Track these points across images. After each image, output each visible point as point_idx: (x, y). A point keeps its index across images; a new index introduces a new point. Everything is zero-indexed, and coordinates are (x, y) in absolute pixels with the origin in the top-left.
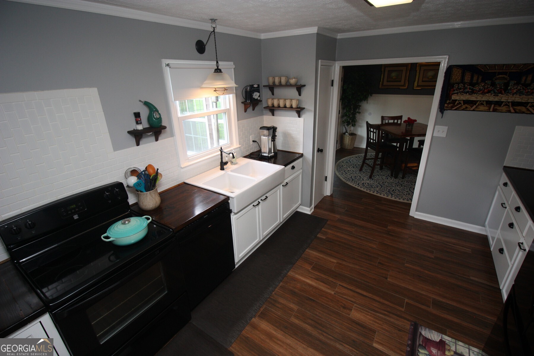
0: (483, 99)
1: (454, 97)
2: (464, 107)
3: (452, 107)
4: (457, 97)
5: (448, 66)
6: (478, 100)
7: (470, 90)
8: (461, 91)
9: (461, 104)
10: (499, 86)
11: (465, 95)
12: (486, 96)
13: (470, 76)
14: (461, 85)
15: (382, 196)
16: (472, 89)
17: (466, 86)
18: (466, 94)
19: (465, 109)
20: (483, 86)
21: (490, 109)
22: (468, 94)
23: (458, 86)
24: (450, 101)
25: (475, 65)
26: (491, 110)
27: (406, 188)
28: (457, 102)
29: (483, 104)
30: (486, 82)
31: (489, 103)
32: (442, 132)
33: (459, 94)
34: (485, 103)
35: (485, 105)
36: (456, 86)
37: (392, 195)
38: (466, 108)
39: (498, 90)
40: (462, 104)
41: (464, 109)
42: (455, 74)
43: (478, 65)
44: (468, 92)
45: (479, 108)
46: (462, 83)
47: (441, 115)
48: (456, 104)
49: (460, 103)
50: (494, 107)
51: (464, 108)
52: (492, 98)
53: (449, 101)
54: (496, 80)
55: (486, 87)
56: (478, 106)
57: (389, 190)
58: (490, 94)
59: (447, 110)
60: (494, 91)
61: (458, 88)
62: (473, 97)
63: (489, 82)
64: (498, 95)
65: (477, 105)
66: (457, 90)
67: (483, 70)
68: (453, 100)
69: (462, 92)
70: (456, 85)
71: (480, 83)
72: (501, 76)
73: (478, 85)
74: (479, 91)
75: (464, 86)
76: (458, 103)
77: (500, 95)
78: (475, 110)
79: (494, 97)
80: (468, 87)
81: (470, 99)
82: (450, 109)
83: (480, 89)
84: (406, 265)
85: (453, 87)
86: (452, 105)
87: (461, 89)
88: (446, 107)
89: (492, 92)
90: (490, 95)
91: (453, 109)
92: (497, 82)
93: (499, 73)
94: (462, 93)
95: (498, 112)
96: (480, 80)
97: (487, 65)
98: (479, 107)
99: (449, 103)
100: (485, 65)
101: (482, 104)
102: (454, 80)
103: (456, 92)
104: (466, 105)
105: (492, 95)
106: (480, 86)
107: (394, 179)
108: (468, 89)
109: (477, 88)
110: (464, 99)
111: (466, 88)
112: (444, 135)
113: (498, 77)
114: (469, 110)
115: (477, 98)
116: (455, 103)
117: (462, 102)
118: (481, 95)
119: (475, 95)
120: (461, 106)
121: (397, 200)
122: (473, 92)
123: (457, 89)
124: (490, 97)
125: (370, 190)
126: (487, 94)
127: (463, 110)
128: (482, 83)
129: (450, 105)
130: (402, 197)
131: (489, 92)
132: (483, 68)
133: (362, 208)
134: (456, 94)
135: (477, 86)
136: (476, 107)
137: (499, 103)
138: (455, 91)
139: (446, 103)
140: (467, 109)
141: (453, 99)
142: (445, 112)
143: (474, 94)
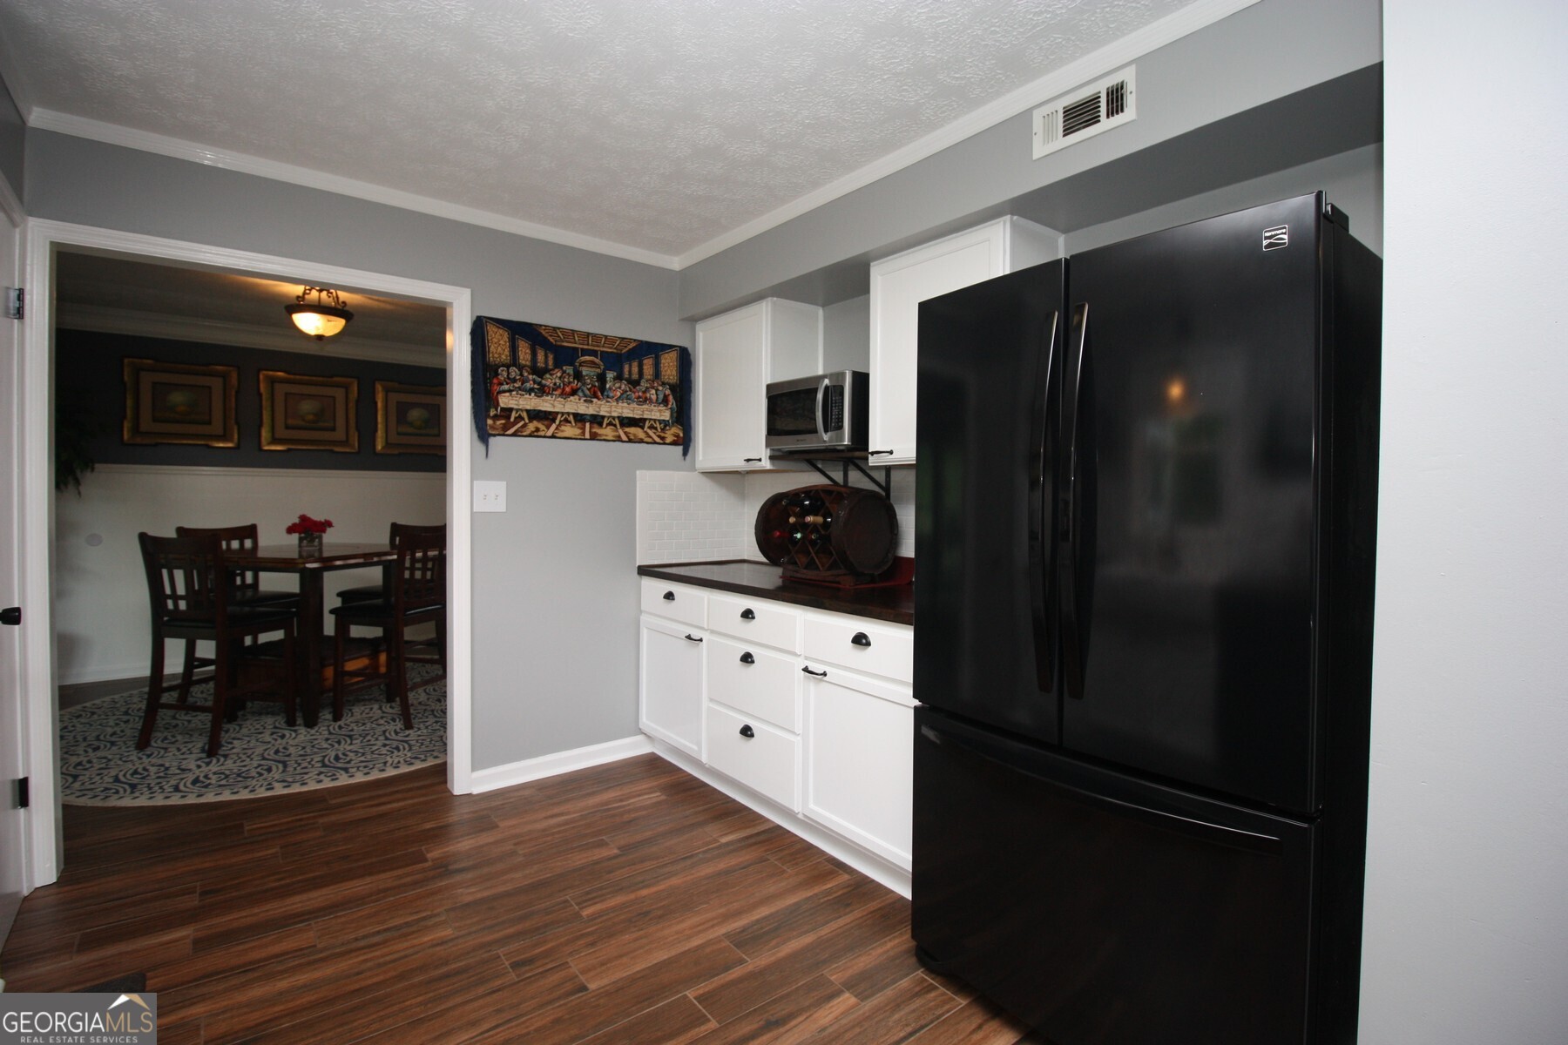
0: (567, 410)
1: (505, 401)
2: (531, 427)
3: (505, 428)
4: (511, 402)
5: (474, 319)
6: (556, 410)
7: (536, 386)
8: (516, 385)
9: (523, 419)
10: (589, 381)
11: (527, 396)
12: (571, 401)
13: (528, 351)
14: (514, 371)
15: (312, 786)
16: (539, 384)
17: (526, 374)
18: (530, 395)
19: (536, 434)
20: (560, 378)
21: (584, 433)
22: (533, 394)
23: (509, 374)
24: (497, 410)
25: (536, 325)
26: (587, 436)
27: (369, 738)
28: (514, 415)
29: (570, 422)
30: (564, 368)
31: (579, 418)
32: (494, 497)
33: (514, 393)
34: (571, 418)
35: (574, 424)
36: (503, 372)
37: (346, 770)
38: (538, 430)
39: (589, 389)
40: (527, 421)
41: (533, 432)
42: (495, 340)
43: (541, 325)
44: (530, 391)
45: (563, 431)
46: (515, 365)
47: (483, 448)
48: (512, 420)
49: (520, 418)
50: (591, 428)
51: (533, 429)
52: (584, 408)
53: (495, 412)
54: (580, 365)
55: (566, 380)
56: (559, 425)
57: (323, 761)
58: (576, 397)
59: (494, 435)
60: (583, 391)
61: (508, 378)
62: (545, 404)
63: (570, 370)
64: (592, 402)
65: (557, 422)
66: (507, 384)
67: (552, 340)
68: (502, 409)
69: (519, 388)
70: (502, 368)
71: (553, 370)
72: (588, 358)
73: (551, 375)
74: (554, 390)
75: (521, 375)
76: (516, 418)
77: (595, 400)
78: (557, 435)
79: (586, 404)
80: (531, 377)
81: (539, 408)
82: (502, 433)
83: (555, 384)
84: (585, 913)
85: (497, 374)
86: (503, 422)
87: (515, 381)
88: (492, 427)
89: (581, 394)
90: (577, 401)
91: (511, 431)
92: (585, 371)
93: (585, 352)
94: (520, 392)
95: (601, 440)
96: (551, 362)
97: (559, 328)
98: (563, 428)
99: (496, 417)
100: (555, 329)
101: (567, 421)
102: (496, 355)
103: (506, 387)
104: (535, 424)
105: (582, 401)
106: (554, 376)
107: (309, 730)
108: (531, 382)
109: (548, 381)
110: (528, 408)
111: (528, 381)
112: (500, 506)
113: (583, 359)
114: (545, 437)
115: (554, 406)
116: (509, 417)
117: (525, 415)
118: (560, 399)
119: (549, 397)
120: (525, 425)
121: (375, 775)
122: (542, 391)
123: (508, 381)
124: (579, 405)
125: (250, 788)
126: (572, 398)
127: (530, 436)
128: (556, 370)
129: (499, 422)
130: (385, 763)
131: (574, 392)
132: (551, 336)
133: (273, 851)
134: (508, 394)
135: (548, 376)
136: (557, 428)
137: (597, 420)
138: (502, 384)
139: (489, 415)
140: (540, 434)
141: (502, 405)
142: (492, 440)
143: (547, 395)
